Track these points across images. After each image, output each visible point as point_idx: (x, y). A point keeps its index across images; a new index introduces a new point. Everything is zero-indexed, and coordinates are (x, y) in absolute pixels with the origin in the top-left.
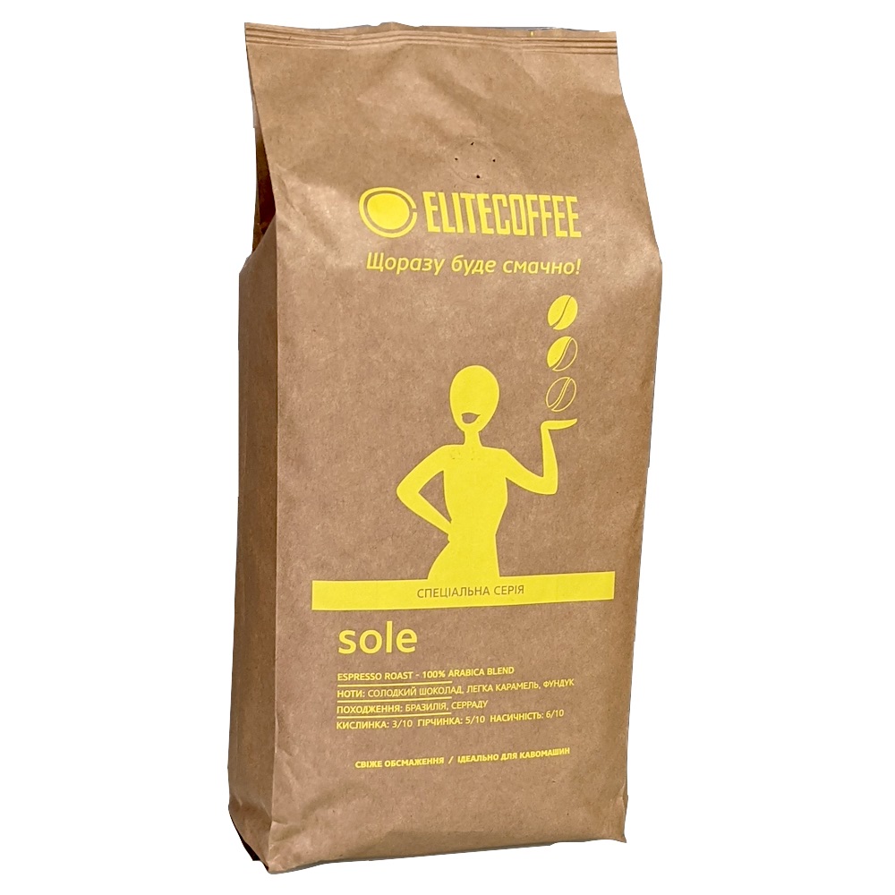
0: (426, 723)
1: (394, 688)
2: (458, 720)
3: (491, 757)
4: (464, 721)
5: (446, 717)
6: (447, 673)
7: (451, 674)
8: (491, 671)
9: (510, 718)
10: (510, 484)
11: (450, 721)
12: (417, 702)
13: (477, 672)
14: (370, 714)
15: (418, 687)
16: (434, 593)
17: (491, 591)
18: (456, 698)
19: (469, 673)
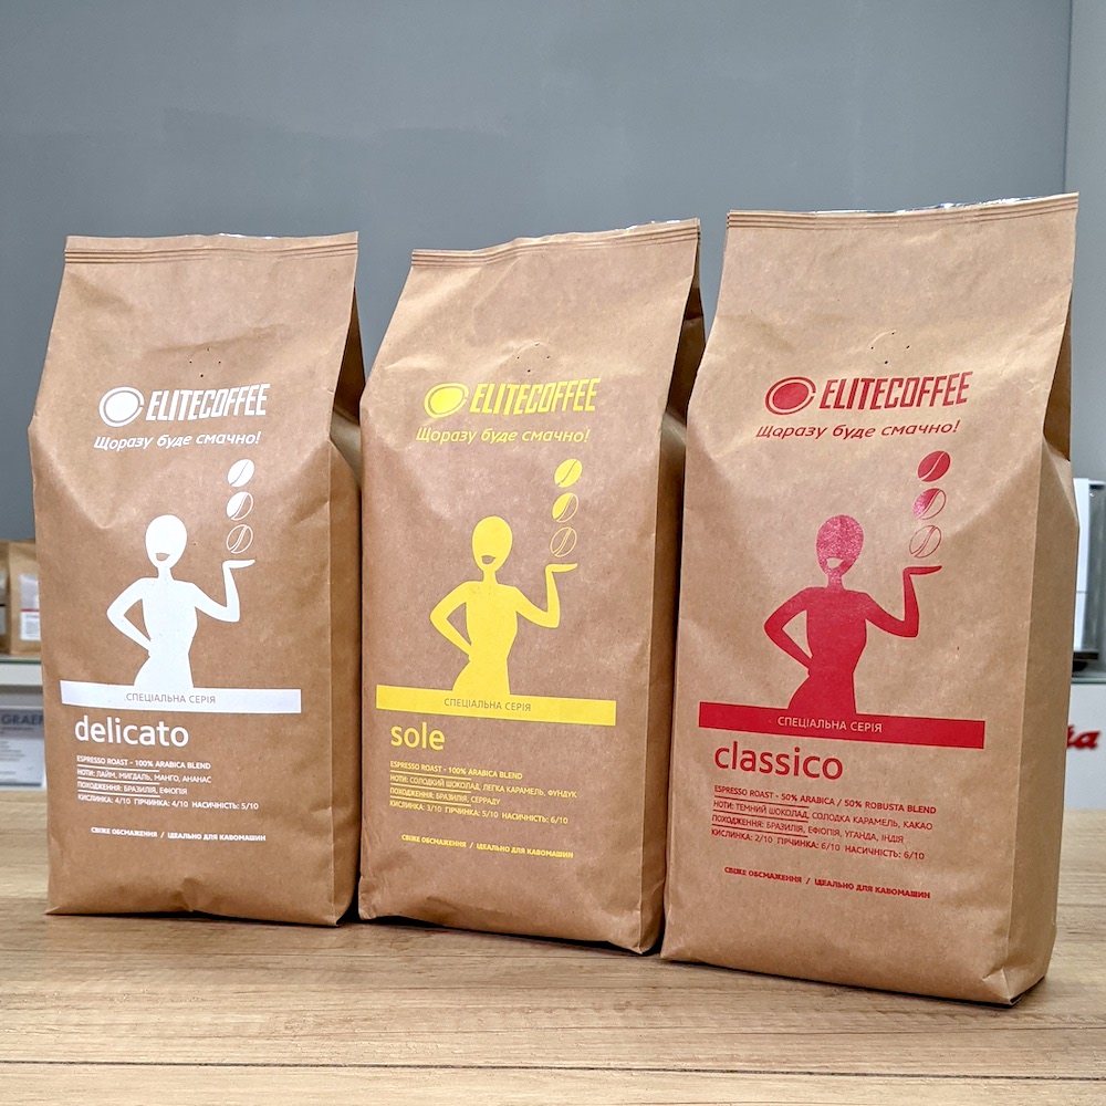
0: (452, 810)
1: (428, 777)
2: (476, 813)
3: (503, 849)
4: (481, 814)
5: (467, 808)
6: (467, 771)
7: (470, 772)
8: (502, 775)
9: (519, 817)
10: (519, 617)
11: (470, 812)
12: (444, 792)
13: (492, 774)
14: (413, 797)
15: (445, 780)
16: (457, 702)
17: (503, 707)
18: (475, 793)
19: (485, 773)
